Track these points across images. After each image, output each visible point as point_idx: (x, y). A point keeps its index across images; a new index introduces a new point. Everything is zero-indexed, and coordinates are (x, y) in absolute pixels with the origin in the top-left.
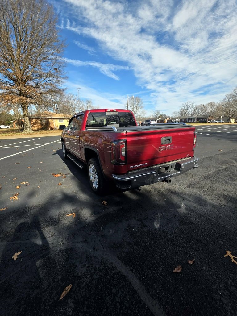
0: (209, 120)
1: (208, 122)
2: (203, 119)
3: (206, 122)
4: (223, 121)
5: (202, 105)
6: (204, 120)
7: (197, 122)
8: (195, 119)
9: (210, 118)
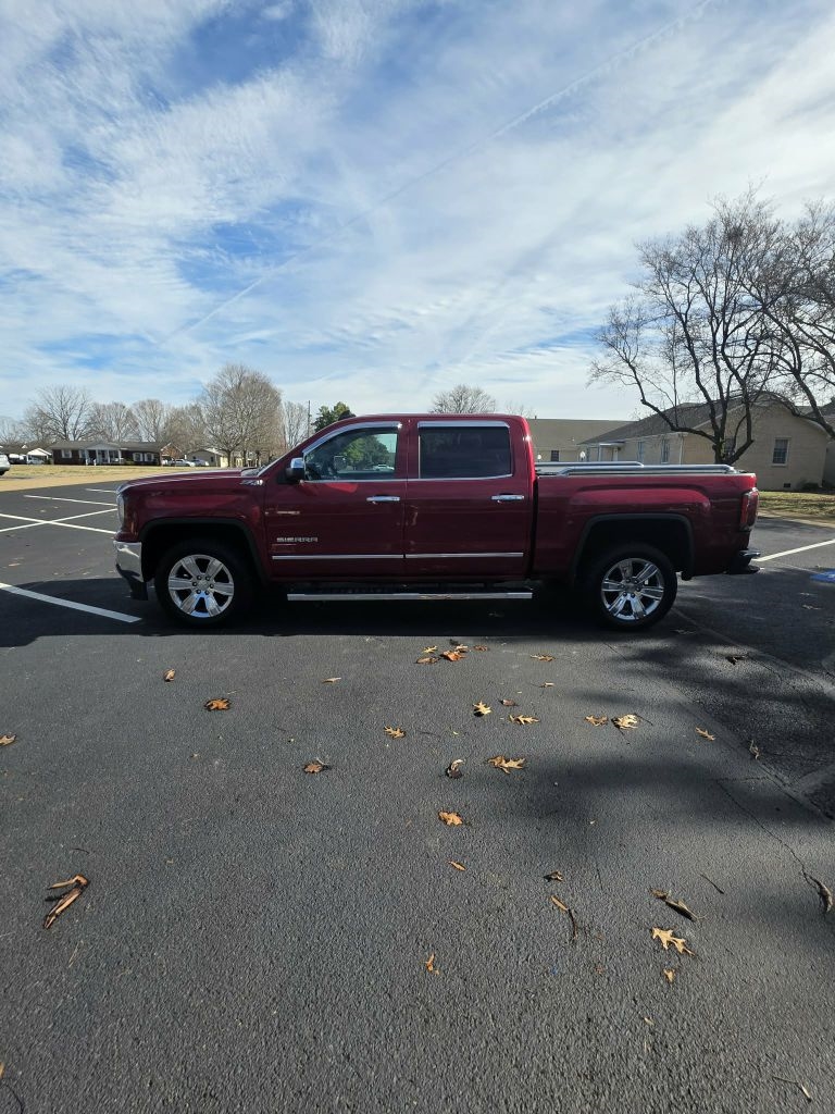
0: (165, 458)
1: (166, 465)
2: (143, 453)
3: (156, 463)
4: (207, 464)
5: (116, 405)
6: (149, 458)
7: (126, 464)
8: (116, 453)
9: (165, 451)
